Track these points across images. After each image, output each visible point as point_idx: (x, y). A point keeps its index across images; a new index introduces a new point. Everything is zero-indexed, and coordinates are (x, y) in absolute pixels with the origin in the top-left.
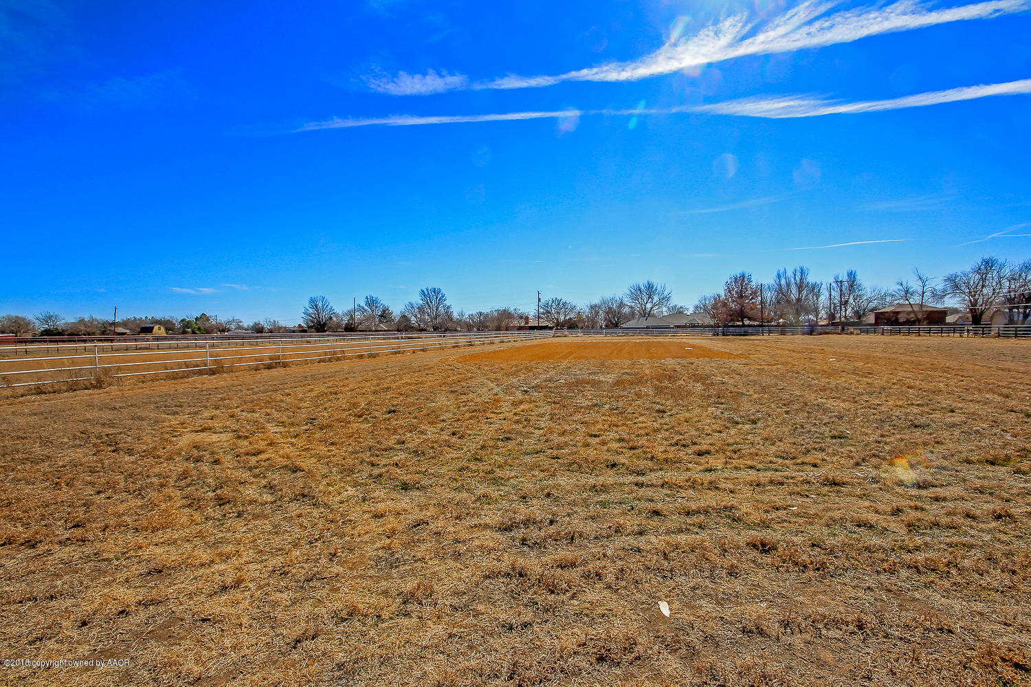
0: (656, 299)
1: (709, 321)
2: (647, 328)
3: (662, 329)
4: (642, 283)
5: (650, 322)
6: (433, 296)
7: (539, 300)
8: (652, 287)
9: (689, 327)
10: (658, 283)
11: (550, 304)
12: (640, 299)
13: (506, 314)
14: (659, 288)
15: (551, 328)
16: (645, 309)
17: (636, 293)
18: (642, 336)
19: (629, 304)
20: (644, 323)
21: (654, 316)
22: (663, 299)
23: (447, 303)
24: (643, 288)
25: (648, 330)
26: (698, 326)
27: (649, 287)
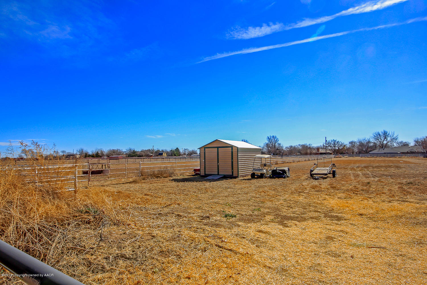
0: (389, 139)
1: (421, 150)
2: (384, 154)
3: (393, 154)
4: (381, 131)
5: (386, 150)
6: (272, 140)
7: (326, 141)
8: (387, 133)
9: (409, 153)
10: (389, 131)
11: (330, 142)
12: (379, 139)
13: (304, 147)
14: (390, 133)
15: (331, 154)
16: (383, 144)
17: (377, 136)
18: (382, 157)
19: (373, 141)
20: (382, 151)
21: (389, 147)
22: (393, 139)
23: (279, 142)
24: (381, 134)
25: (386, 154)
26: (414, 153)
27: (385, 133)
